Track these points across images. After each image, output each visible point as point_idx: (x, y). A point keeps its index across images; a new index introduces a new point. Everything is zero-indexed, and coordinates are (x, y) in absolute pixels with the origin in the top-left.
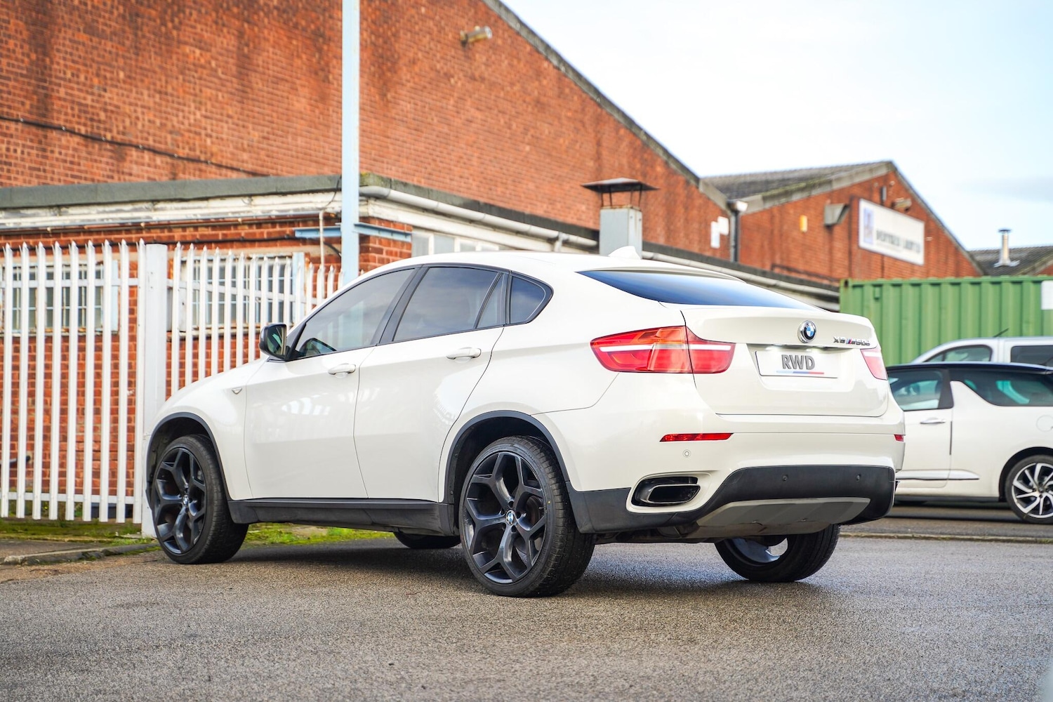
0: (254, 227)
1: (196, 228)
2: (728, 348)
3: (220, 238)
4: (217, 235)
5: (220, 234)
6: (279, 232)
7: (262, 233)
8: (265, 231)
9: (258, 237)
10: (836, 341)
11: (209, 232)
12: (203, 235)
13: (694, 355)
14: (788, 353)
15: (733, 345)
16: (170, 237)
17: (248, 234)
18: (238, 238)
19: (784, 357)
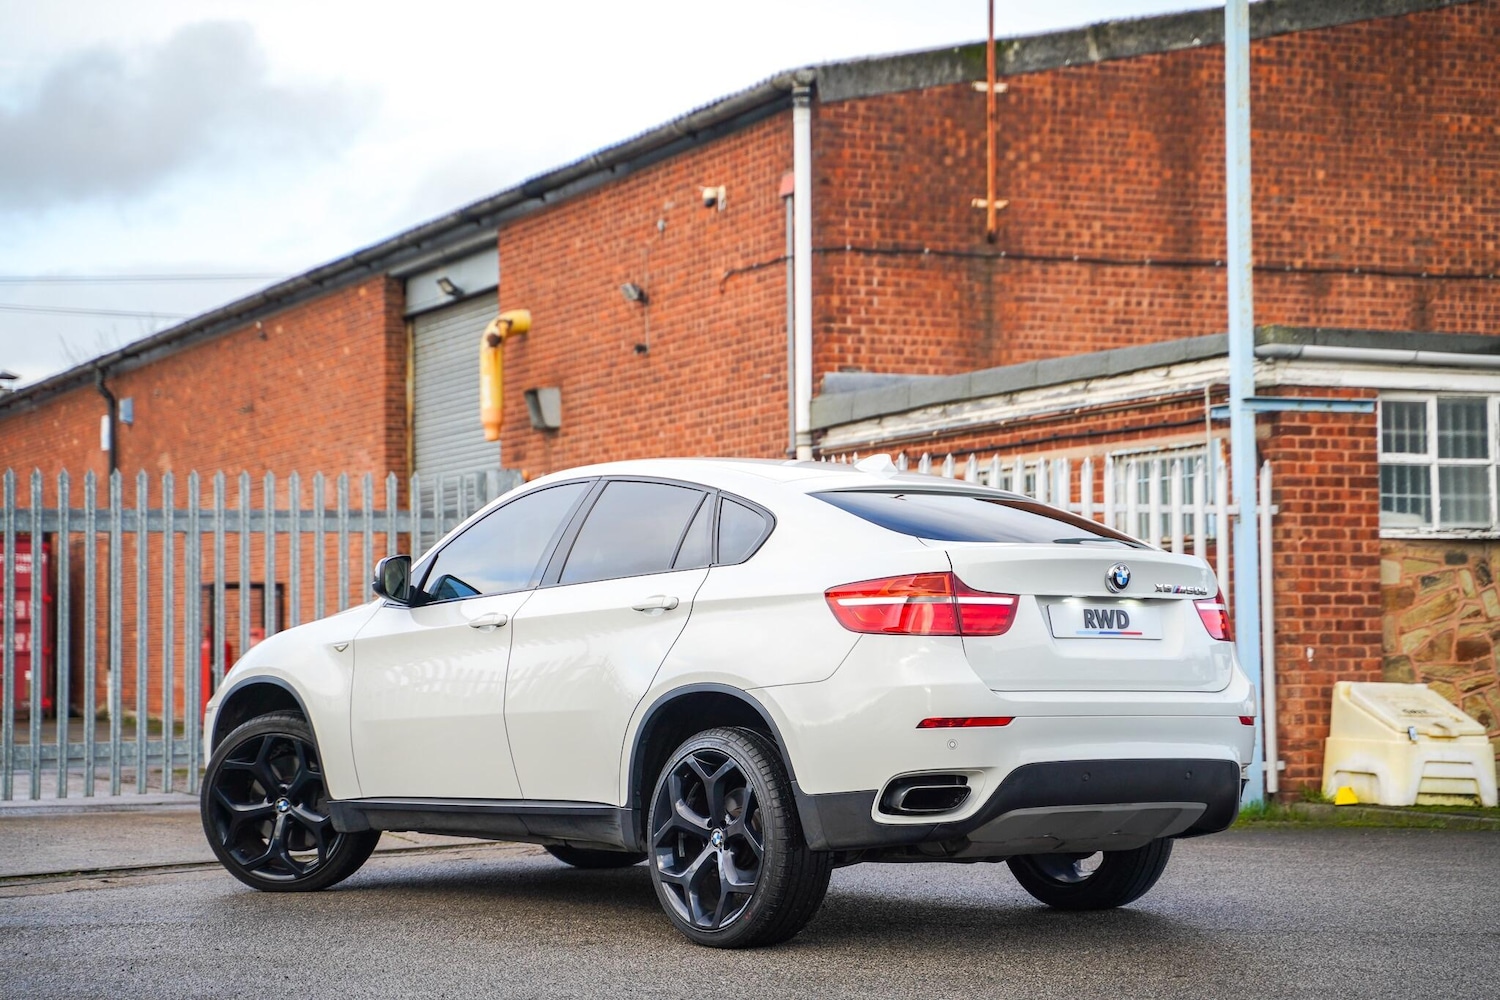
1: (1126, 411)
2: (1008, 601)
3: (1146, 423)
4: (1143, 421)
5: (1146, 418)
9: (1179, 420)
10: (1159, 590)
11: (1134, 416)
12: (1132, 421)
13: (963, 611)
14: (1092, 607)
15: (1016, 597)
16: (1104, 425)
17: (1171, 416)
18: (1161, 423)
19: (1086, 612)
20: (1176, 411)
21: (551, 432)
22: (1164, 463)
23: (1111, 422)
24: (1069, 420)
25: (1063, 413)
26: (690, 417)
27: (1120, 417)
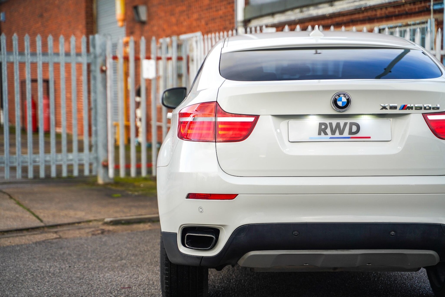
0: (412, 4)
1: (386, 8)
3: (397, 13)
4: (395, 12)
5: (397, 10)
6: (423, 7)
7: (415, 8)
8: (417, 6)
9: (413, 11)
10: (384, 108)
11: (391, 10)
12: (389, 13)
13: (220, 126)
14: (327, 121)
15: (257, 117)
16: (376, 15)
17: (409, 10)
18: (404, 12)
19: (321, 124)
20: (412, 7)
21: (143, 23)
22: (401, 32)
23: (379, 13)
24: (359, 13)
25: (356, 9)
26: (195, 16)
27: (384, 11)
